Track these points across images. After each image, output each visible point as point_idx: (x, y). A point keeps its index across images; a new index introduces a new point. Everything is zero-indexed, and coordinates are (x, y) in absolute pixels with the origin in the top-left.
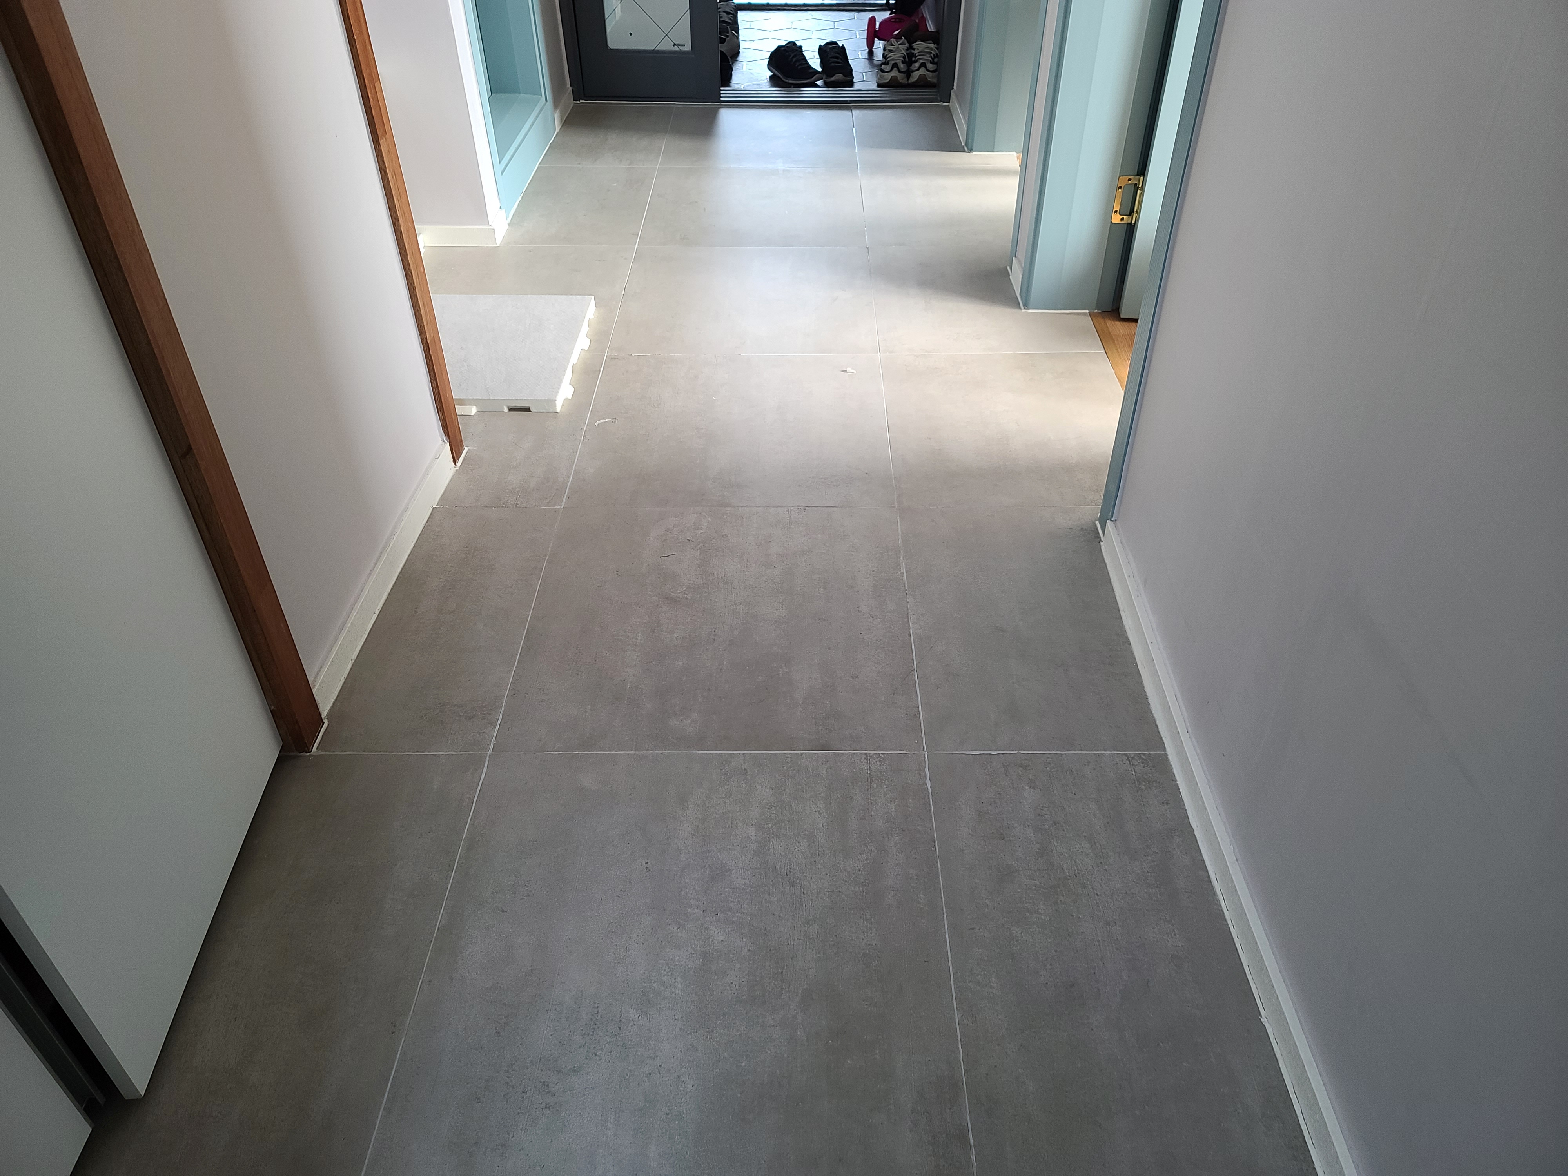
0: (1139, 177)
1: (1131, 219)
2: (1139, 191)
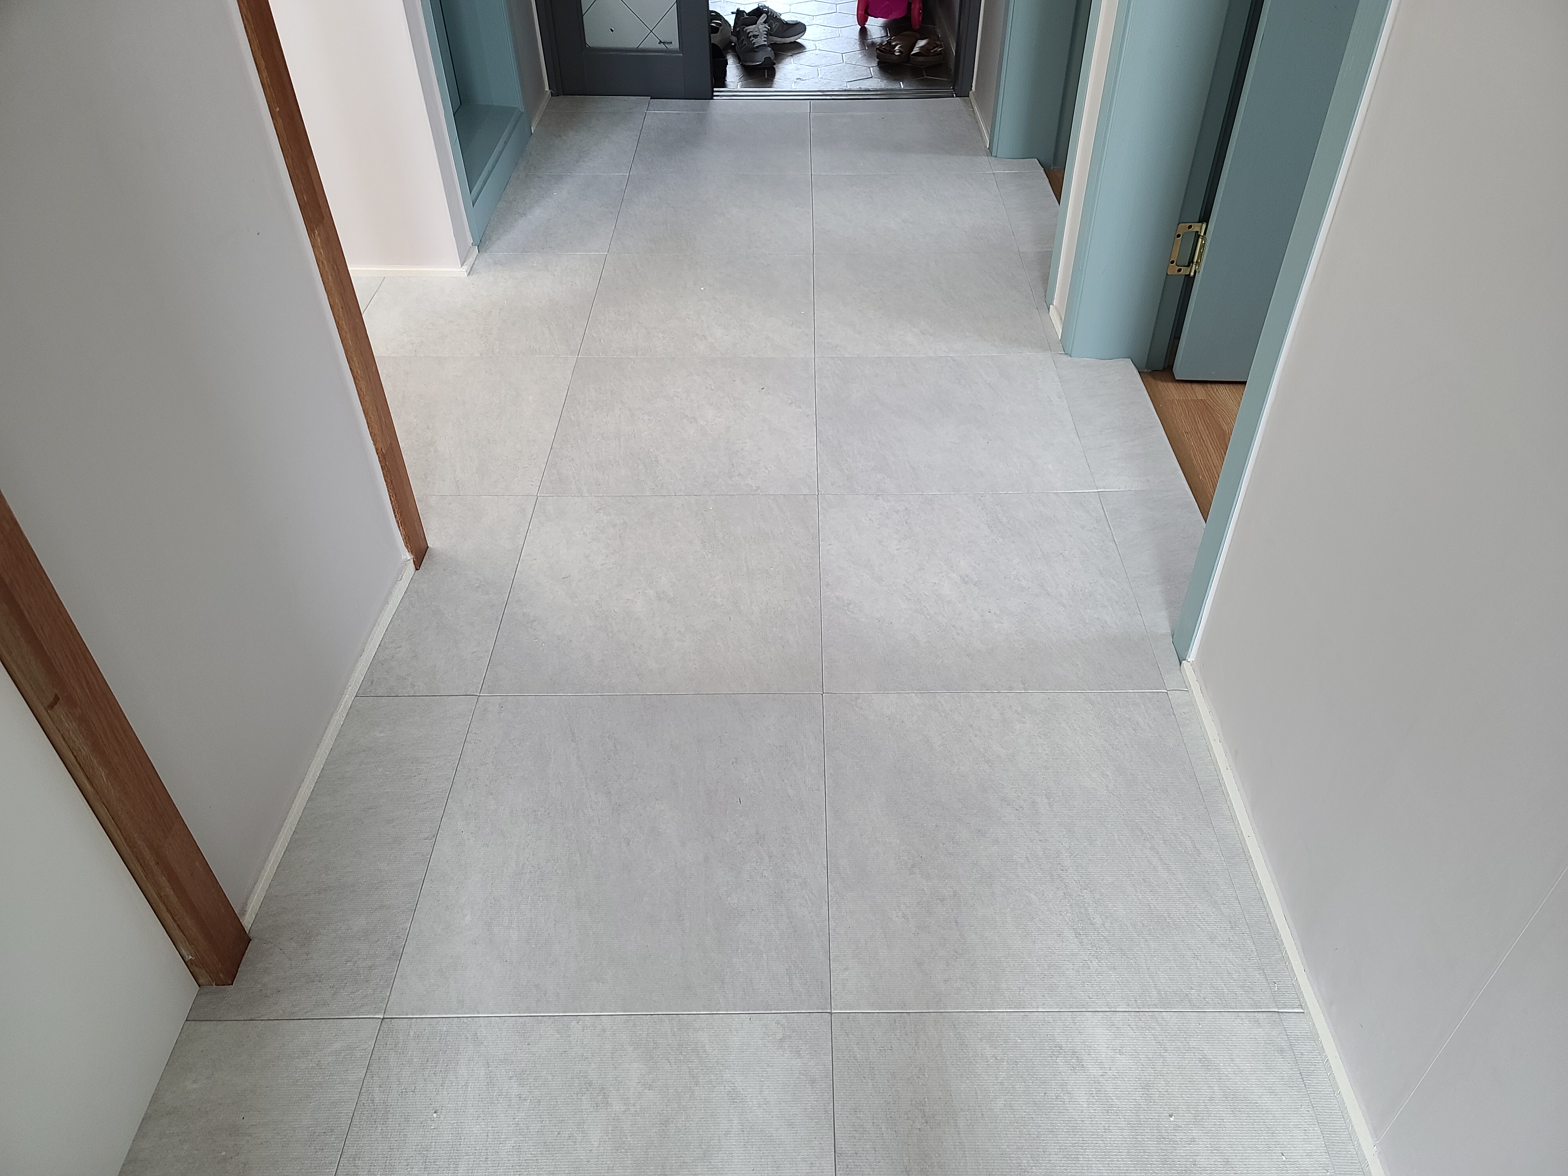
0: (1200, 224)
1: (1189, 270)
2: (1200, 240)
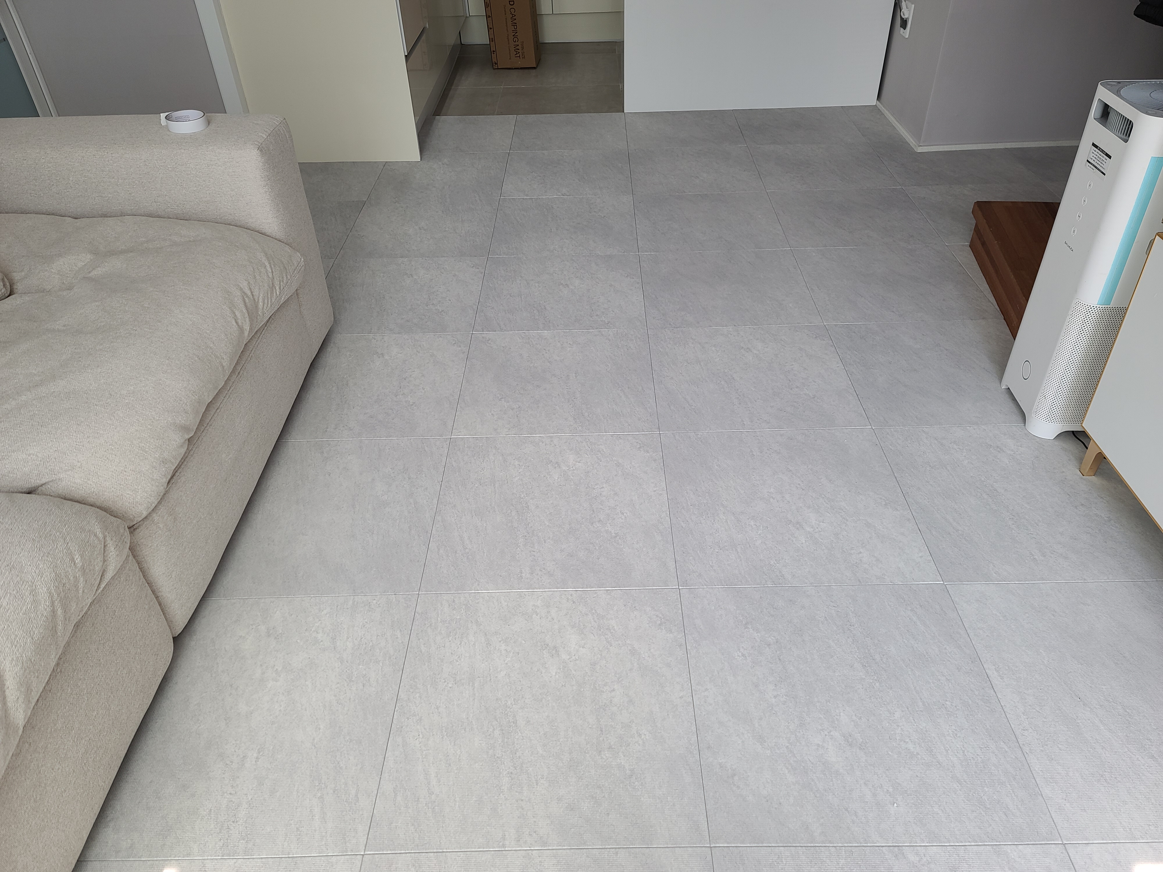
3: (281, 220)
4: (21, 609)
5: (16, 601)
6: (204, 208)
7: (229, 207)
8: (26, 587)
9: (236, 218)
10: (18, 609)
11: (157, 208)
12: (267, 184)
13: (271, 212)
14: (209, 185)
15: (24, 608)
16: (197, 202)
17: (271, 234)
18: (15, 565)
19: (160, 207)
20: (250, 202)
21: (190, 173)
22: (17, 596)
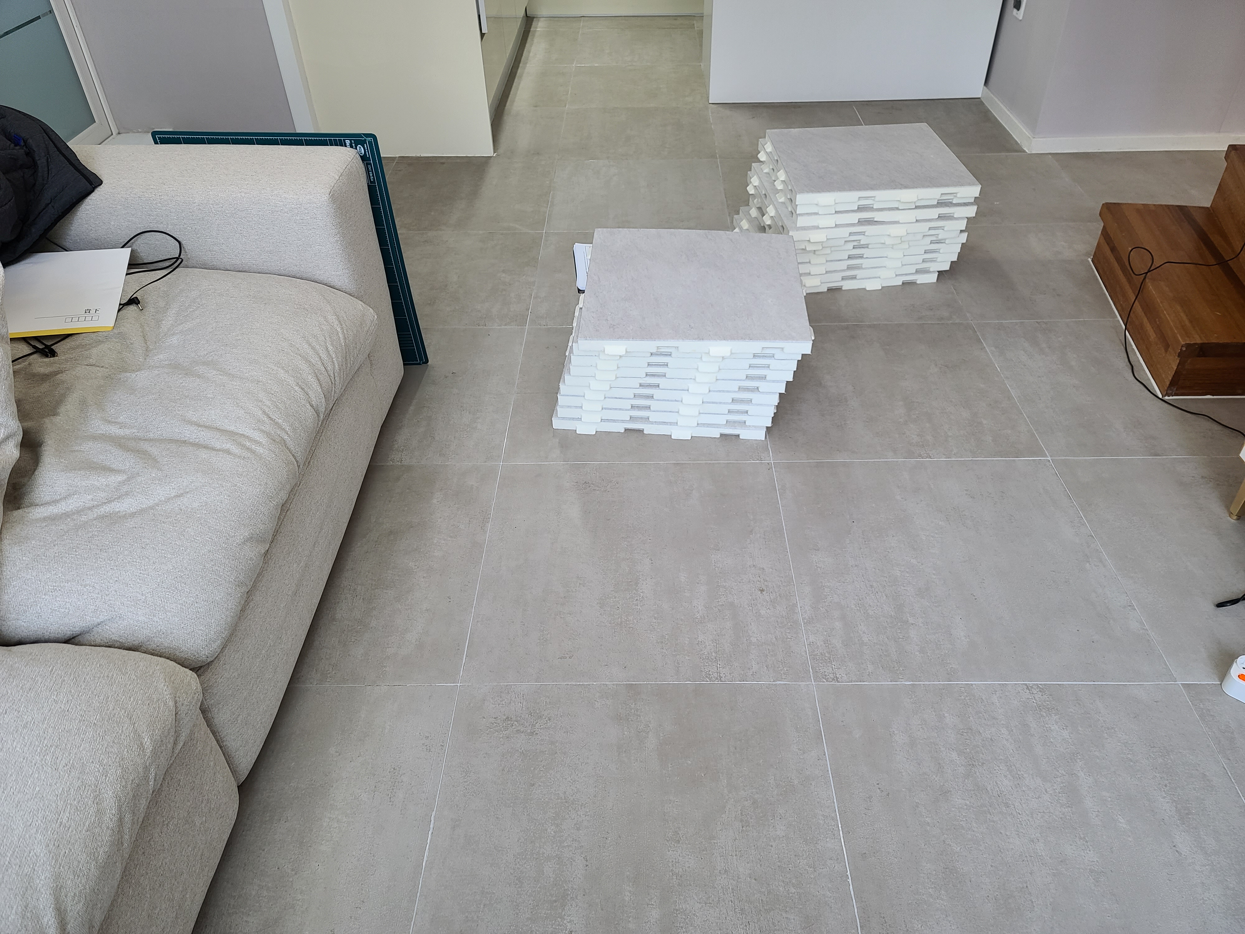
3: (353, 271)
4: (84, 825)
5: (77, 814)
6: (267, 259)
7: (295, 258)
8: (89, 793)
9: (302, 270)
10: (81, 825)
11: (211, 258)
12: (339, 233)
13: (342, 263)
14: (273, 233)
15: (87, 824)
16: (258, 252)
17: (340, 288)
18: (76, 763)
19: (216, 256)
20: (319, 252)
21: (251, 220)
22: (79, 808)
